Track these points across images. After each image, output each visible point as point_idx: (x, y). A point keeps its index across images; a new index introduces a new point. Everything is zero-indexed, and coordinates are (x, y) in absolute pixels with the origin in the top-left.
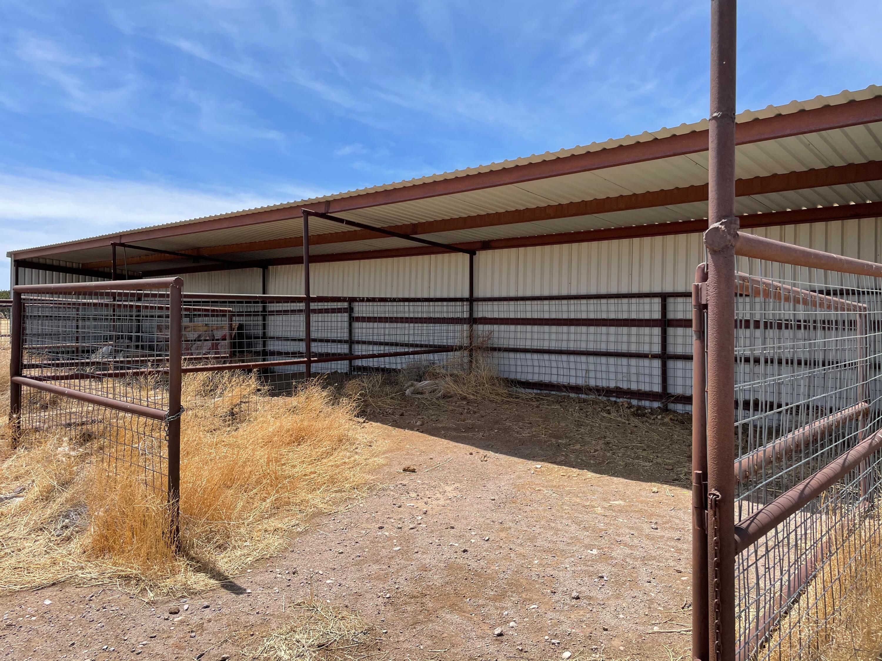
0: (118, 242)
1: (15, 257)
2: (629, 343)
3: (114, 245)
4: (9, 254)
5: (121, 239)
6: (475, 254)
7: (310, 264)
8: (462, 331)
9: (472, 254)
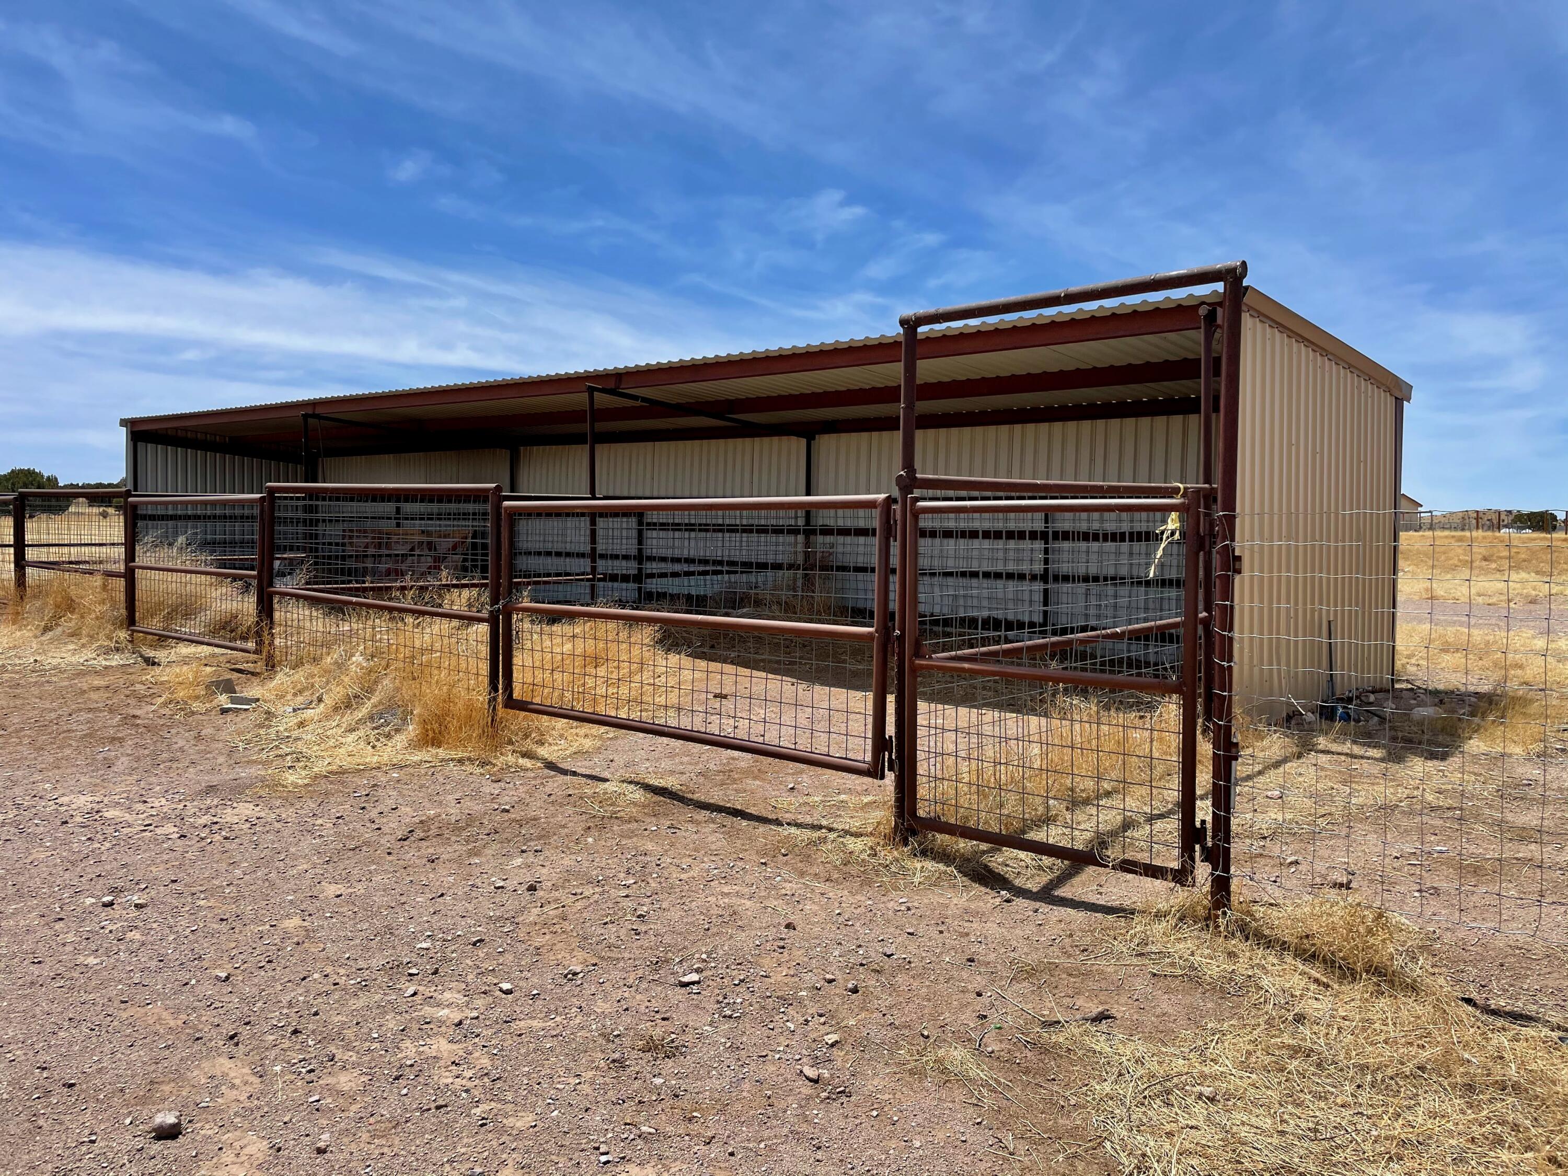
0: (310, 412)
1: (132, 427)
2: (1005, 560)
3: (306, 416)
4: (124, 423)
5: (314, 408)
6: (814, 439)
7: (597, 446)
8: (796, 543)
9: (810, 439)
